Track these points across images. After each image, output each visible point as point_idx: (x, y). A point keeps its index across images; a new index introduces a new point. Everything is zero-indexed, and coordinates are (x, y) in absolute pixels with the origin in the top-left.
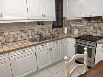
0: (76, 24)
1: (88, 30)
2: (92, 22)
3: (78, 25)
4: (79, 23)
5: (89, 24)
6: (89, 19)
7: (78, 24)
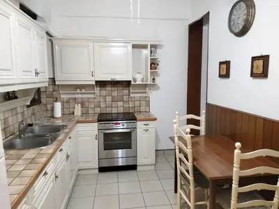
0: (74, 94)
1: (103, 105)
2: (109, 88)
3: (80, 96)
4: (78, 90)
5: (104, 93)
6: (101, 84)
7: (78, 93)
